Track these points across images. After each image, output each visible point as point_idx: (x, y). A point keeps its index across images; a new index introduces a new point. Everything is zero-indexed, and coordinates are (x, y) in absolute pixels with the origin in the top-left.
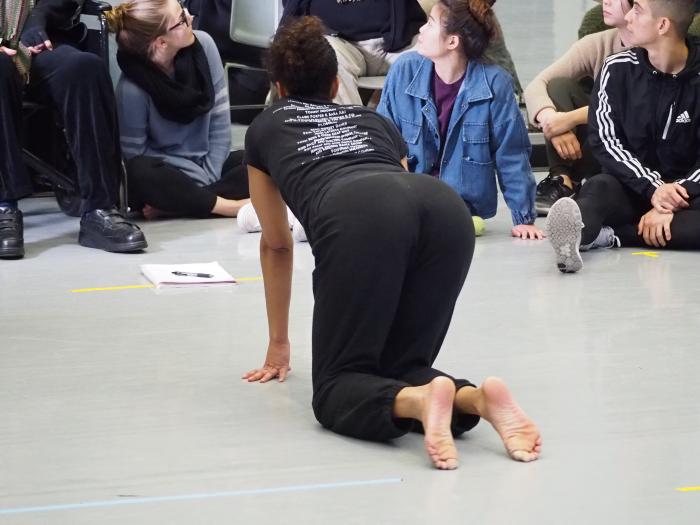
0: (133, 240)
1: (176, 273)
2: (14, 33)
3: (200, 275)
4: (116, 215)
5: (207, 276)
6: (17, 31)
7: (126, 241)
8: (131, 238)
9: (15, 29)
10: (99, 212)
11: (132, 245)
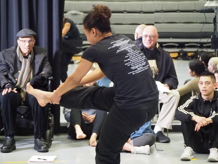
0: (43, 148)
1: (39, 159)
2: (23, 86)
3: (44, 159)
4: (42, 141)
5: (46, 160)
6: (24, 85)
7: (41, 148)
8: (42, 148)
9: (23, 85)
10: (37, 139)
11: (42, 150)
